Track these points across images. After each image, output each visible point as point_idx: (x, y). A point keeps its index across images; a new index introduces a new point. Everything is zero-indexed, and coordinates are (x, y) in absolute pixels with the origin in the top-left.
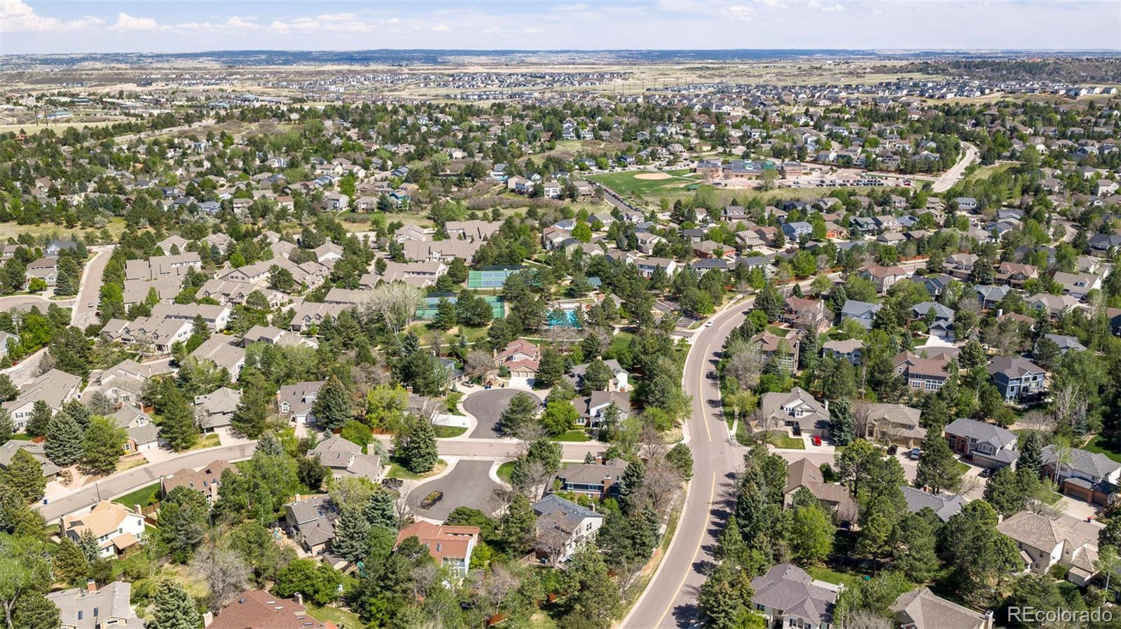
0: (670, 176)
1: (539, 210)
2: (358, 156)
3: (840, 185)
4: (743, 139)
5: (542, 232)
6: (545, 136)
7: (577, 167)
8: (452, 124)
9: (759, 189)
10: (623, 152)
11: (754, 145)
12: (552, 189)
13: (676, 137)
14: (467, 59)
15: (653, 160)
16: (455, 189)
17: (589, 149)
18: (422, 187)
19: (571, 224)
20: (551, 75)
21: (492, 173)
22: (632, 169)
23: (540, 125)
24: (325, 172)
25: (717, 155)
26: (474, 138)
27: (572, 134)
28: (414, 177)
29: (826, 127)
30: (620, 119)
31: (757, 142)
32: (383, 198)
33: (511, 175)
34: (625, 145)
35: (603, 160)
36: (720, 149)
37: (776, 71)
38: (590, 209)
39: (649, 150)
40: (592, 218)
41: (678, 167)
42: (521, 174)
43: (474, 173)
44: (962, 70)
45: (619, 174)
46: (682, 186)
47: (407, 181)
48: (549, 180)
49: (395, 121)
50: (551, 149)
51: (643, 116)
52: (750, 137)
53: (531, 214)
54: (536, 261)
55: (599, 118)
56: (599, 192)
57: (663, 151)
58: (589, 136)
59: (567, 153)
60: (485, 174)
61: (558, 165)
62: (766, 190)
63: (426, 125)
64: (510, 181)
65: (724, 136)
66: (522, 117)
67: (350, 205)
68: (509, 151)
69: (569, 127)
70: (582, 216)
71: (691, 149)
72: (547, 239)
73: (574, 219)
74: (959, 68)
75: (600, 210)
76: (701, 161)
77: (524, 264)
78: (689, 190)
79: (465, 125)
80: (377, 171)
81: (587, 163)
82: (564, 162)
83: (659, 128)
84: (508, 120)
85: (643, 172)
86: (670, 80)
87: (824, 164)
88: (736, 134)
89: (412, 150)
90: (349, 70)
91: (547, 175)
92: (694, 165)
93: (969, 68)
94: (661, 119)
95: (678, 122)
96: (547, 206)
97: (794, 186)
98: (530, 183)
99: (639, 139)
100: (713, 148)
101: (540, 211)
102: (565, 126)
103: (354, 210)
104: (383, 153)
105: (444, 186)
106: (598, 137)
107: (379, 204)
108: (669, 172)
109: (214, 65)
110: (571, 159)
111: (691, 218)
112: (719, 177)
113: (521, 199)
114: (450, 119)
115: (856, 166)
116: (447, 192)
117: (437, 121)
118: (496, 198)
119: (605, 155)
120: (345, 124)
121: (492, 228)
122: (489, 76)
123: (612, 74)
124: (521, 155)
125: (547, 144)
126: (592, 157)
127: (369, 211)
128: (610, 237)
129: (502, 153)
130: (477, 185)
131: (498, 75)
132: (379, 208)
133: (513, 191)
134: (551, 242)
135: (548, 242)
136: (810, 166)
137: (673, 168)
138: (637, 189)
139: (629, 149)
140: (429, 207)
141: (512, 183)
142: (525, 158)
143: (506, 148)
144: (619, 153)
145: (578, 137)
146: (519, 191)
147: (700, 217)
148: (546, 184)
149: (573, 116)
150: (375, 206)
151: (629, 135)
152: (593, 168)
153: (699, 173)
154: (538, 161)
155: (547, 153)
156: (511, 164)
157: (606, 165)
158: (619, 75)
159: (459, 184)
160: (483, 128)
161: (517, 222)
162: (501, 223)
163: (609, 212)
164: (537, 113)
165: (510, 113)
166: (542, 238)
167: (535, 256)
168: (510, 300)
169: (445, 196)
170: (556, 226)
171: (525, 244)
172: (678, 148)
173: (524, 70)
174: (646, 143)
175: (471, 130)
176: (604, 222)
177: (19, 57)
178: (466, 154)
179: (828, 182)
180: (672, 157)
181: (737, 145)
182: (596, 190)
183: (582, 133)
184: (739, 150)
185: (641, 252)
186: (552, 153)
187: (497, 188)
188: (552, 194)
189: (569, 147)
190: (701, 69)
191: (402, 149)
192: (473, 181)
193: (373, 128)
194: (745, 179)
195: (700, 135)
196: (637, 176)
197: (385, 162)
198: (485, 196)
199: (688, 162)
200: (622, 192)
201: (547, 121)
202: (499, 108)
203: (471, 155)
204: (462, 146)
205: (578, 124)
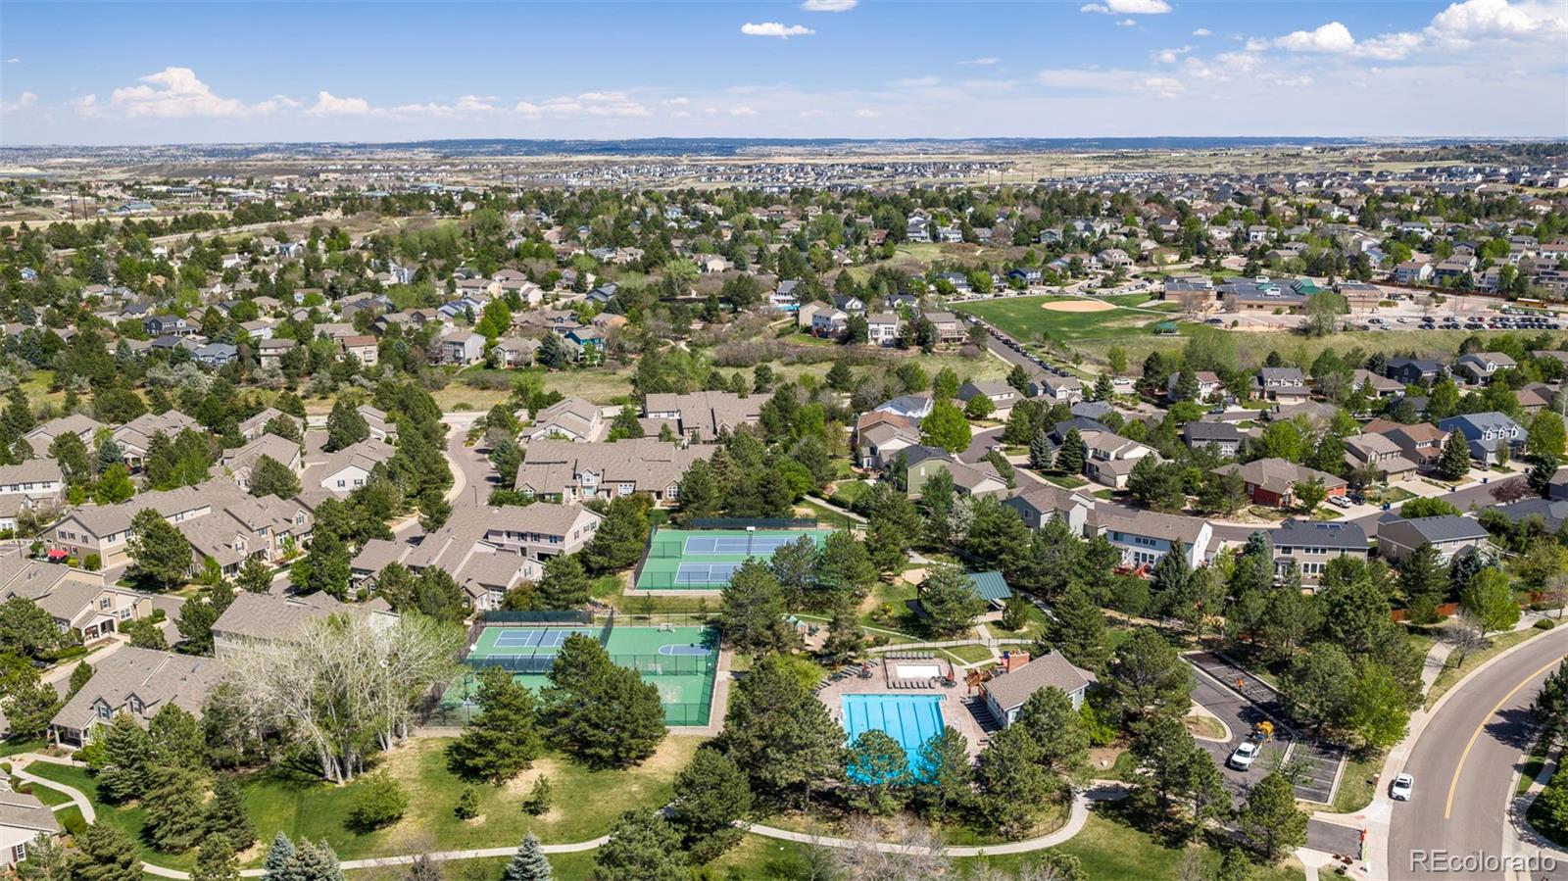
0: (1111, 307)
1: (853, 369)
2: (539, 267)
3: (1468, 326)
4: (1237, 241)
5: (854, 424)
6: (875, 236)
7: (932, 288)
8: (720, 218)
9: (1304, 331)
10: (1017, 263)
11: (1261, 254)
12: (884, 328)
13: (1114, 237)
14: (775, 149)
15: (1074, 276)
16: (697, 325)
17: (955, 258)
18: (633, 320)
19: (921, 405)
20: (893, 166)
21: (773, 298)
22: (1036, 292)
23: (869, 220)
24: (470, 292)
25: (1192, 269)
26: (751, 239)
27: (924, 233)
28: (624, 302)
29: (1385, 224)
30: (1007, 210)
31: (1265, 248)
32: (549, 341)
33: (805, 300)
34: (1020, 252)
35: (982, 275)
36: (1197, 261)
37: (1231, 159)
38: (960, 369)
39: (1067, 259)
40: (968, 392)
41: (1125, 289)
42: (824, 298)
43: (738, 296)
44: (1525, 156)
45: (1013, 301)
46: (1141, 324)
47: (608, 310)
48: (879, 310)
49: (626, 213)
50: (885, 257)
51: (1047, 206)
52: (1247, 240)
53: (837, 380)
54: (832, 501)
55: (971, 210)
56: (977, 333)
57: (1090, 262)
58: (955, 237)
59: (915, 264)
60: (759, 299)
61: (900, 283)
62: (1319, 335)
63: (677, 221)
64: (802, 311)
65: (1198, 238)
66: (838, 208)
67: (486, 354)
68: (809, 260)
69: (919, 223)
70: (945, 386)
71: (1141, 259)
72: (864, 440)
73: (928, 393)
74: (1520, 154)
75: (981, 370)
76: (1167, 279)
77: (801, 511)
78: (1157, 332)
79: (740, 218)
80: (568, 292)
81: (952, 281)
82: (909, 279)
83: (1079, 225)
84: (814, 212)
85: (1058, 298)
86: (1072, 171)
87: (1412, 286)
88: (1220, 234)
89: (639, 258)
90: (606, 162)
91: (875, 300)
92: (1156, 286)
93: (1536, 154)
94: (1080, 212)
95: (1109, 216)
96: (872, 360)
97: (1373, 328)
98: (839, 316)
99: (1044, 242)
100: (1184, 258)
101: (856, 371)
102: (911, 221)
103: (490, 365)
104: (584, 263)
105: (675, 319)
106: (969, 239)
107: (542, 352)
108: (1110, 299)
109: (427, 156)
110: (923, 274)
111: (1186, 391)
112: (1214, 308)
113: (821, 345)
114: (720, 211)
115: (1480, 292)
116: (680, 333)
117: (695, 215)
118: (774, 344)
119: (985, 267)
120: (545, 219)
121: (741, 412)
122: (802, 167)
123: (983, 165)
124: (830, 267)
125: (879, 250)
126: (960, 270)
127: (518, 366)
128: (1011, 436)
129: (795, 261)
130: (741, 317)
131: (814, 167)
132: (540, 361)
133: (807, 330)
134: (873, 450)
135: (865, 451)
136: (1386, 290)
137: (1116, 291)
138: (1053, 331)
139: (1029, 258)
140: (637, 359)
141: (807, 317)
142: (835, 272)
143: (805, 255)
144: (1011, 265)
145: (935, 238)
146: (819, 332)
147: (1205, 391)
148: (872, 316)
149: (925, 206)
150: (532, 357)
151: (1025, 234)
152: (963, 290)
153: (1169, 300)
154: (861, 276)
155: (877, 264)
156: (808, 279)
157: (989, 284)
158: (994, 166)
159: (708, 316)
160: (773, 225)
161: (802, 395)
162: (765, 398)
163: (1002, 377)
164: (865, 202)
165: (819, 203)
166: (854, 436)
167: (834, 487)
168: (741, 644)
169: (676, 339)
170: (889, 410)
171: (809, 458)
172: (1119, 256)
173: (853, 160)
174: (1055, 249)
175: (748, 225)
176: (995, 398)
177: (179, 147)
178: (731, 264)
179: (1438, 321)
180: (1110, 273)
181: (1226, 253)
182: (971, 332)
183: (942, 231)
184: (1234, 262)
185: (1096, 480)
186: (888, 264)
187: (777, 325)
188: (883, 337)
189: (918, 254)
190: (1115, 158)
191: (624, 255)
192: (735, 311)
193: (587, 224)
194: (1267, 313)
195: (1155, 234)
196: (1047, 306)
197: (582, 276)
198: (754, 340)
199: (1141, 281)
200: (1023, 335)
201: (881, 213)
202: (802, 196)
203: (740, 266)
204: (727, 253)
205: (935, 217)
